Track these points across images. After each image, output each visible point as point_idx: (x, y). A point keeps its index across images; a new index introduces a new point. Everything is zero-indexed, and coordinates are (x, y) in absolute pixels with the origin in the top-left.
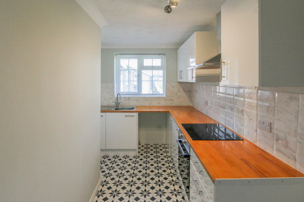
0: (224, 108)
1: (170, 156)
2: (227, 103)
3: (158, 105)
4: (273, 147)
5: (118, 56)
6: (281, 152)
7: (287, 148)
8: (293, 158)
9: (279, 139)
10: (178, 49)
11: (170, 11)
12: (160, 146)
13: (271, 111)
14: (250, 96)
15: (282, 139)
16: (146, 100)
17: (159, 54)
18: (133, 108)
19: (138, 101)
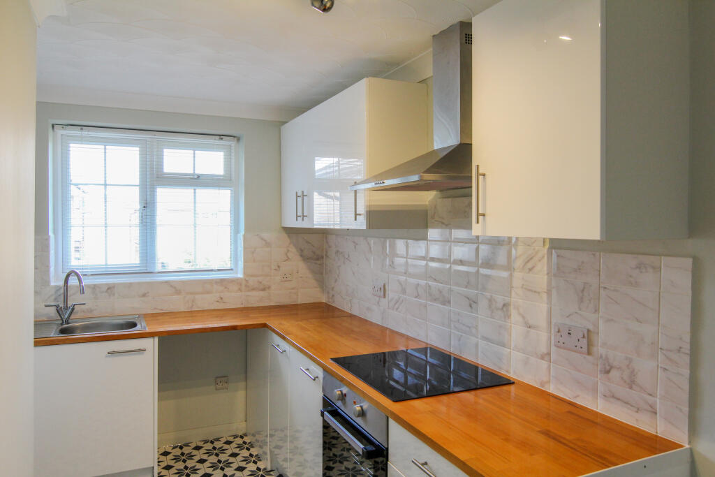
0: (447, 302)
1: (269, 469)
2: (455, 288)
3: (221, 306)
4: (595, 390)
5: (60, 132)
6: (619, 399)
7: (634, 386)
8: (650, 409)
9: (612, 367)
10: (286, 122)
11: (328, 5)
12: (228, 443)
13: (590, 300)
14: (529, 265)
15: (619, 368)
16: (178, 292)
17: (221, 136)
18: (134, 325)
19: (144, 295)
